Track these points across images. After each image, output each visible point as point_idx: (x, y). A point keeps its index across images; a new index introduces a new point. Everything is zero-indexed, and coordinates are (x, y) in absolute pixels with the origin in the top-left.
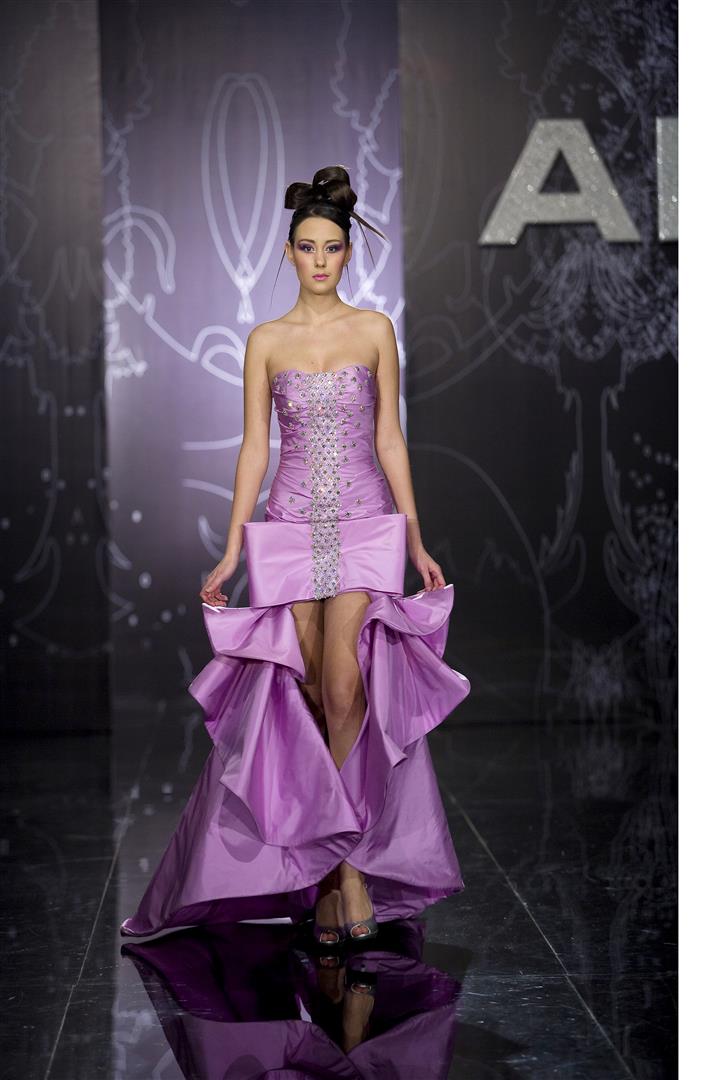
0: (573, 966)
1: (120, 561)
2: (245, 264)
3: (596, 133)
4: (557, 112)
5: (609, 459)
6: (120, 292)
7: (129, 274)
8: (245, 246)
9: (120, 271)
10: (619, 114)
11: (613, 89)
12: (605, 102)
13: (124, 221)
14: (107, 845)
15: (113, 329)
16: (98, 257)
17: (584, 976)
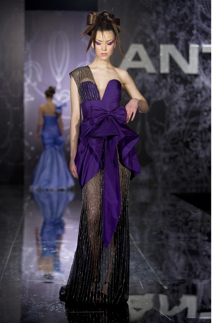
0: (135, 240)
1: (26, 143)
2: (59, 75)
3: (146, 47)
4: (136, 42)
5: (147, 124)
6: (28, 81)
7: (30, 76)
8: (59, 71)
9: (28, 75)
10: (152, 43)
11: (150, 37)
12: (148, 40)
13: (29, 65)
14: (22, 210)
15: (26, 90)
16: (23, 73)
17: (138, 242)
